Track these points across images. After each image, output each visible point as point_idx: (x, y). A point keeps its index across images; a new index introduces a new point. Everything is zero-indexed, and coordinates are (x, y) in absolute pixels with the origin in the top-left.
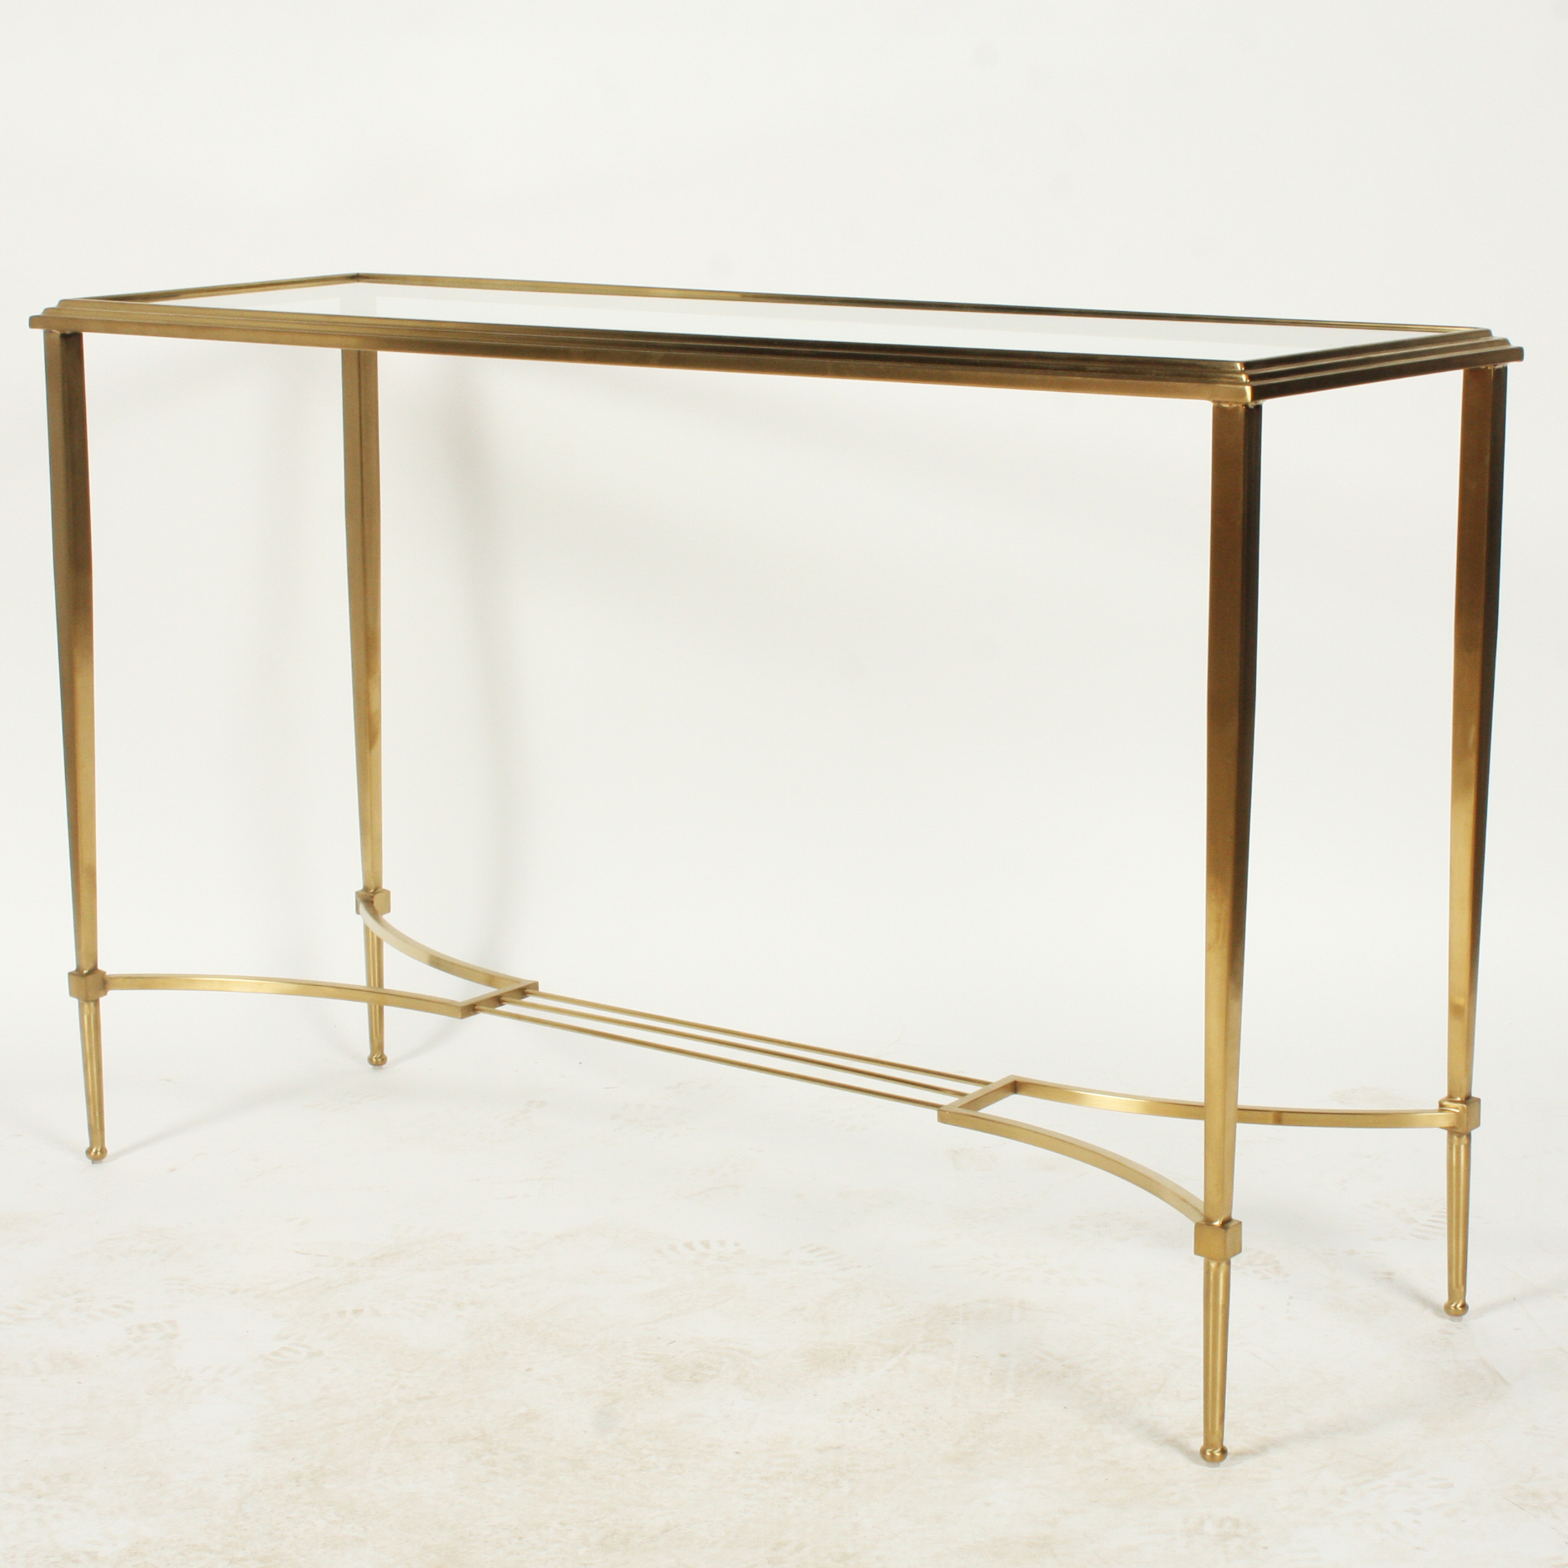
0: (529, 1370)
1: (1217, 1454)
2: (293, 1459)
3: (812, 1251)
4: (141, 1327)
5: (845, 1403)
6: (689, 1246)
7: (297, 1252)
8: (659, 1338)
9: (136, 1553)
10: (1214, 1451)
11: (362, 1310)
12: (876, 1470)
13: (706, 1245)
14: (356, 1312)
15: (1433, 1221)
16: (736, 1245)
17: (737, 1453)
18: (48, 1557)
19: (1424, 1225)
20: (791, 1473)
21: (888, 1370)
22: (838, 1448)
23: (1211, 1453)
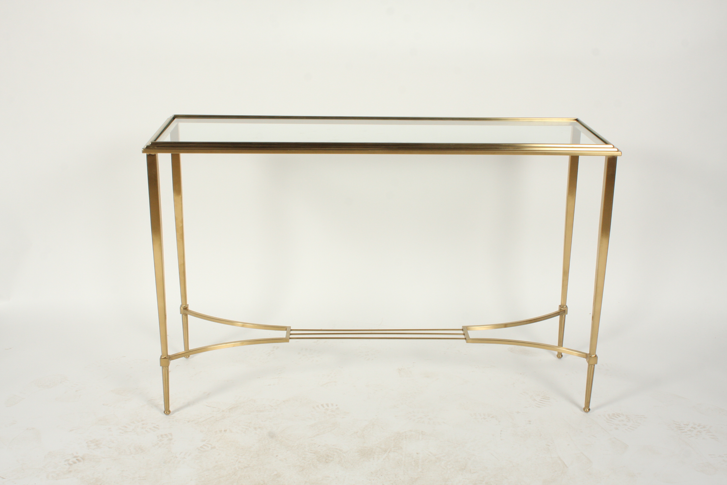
1: (587, 410)
6: (323, 405)
7: (207, 406)
8: (315, 444)
10: (587, 408)
13: (327, 405)
14: (225, 431)
15: (541, 400)
16: (337, 405)
19: (539, 402)
21: (384, 459)
23: (586, 410)
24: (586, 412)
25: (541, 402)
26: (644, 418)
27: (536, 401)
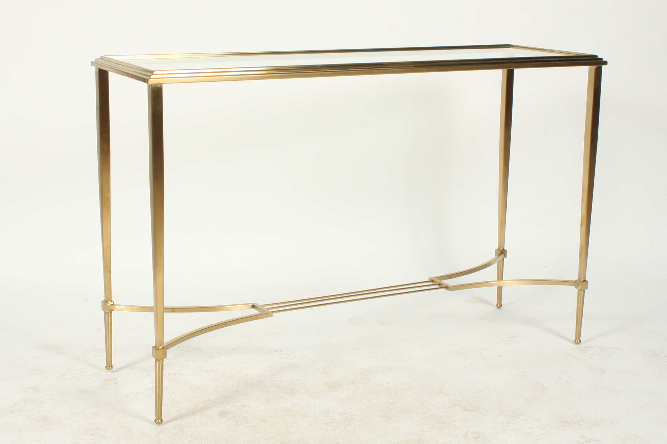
4: (106, 380)
5: (343, 400)
6: (276, 351)
8: (276, 380)
11: (176, 373)
12: (360, 420)
13: (281, 350)
14: (174, 374)
16: (291, 350)
17: (314, 416)
20: (333, 422)
21: (353, 389)
22: (345, 413)
25: (508, 340)
26: (618, 348)
27: (503, 339)
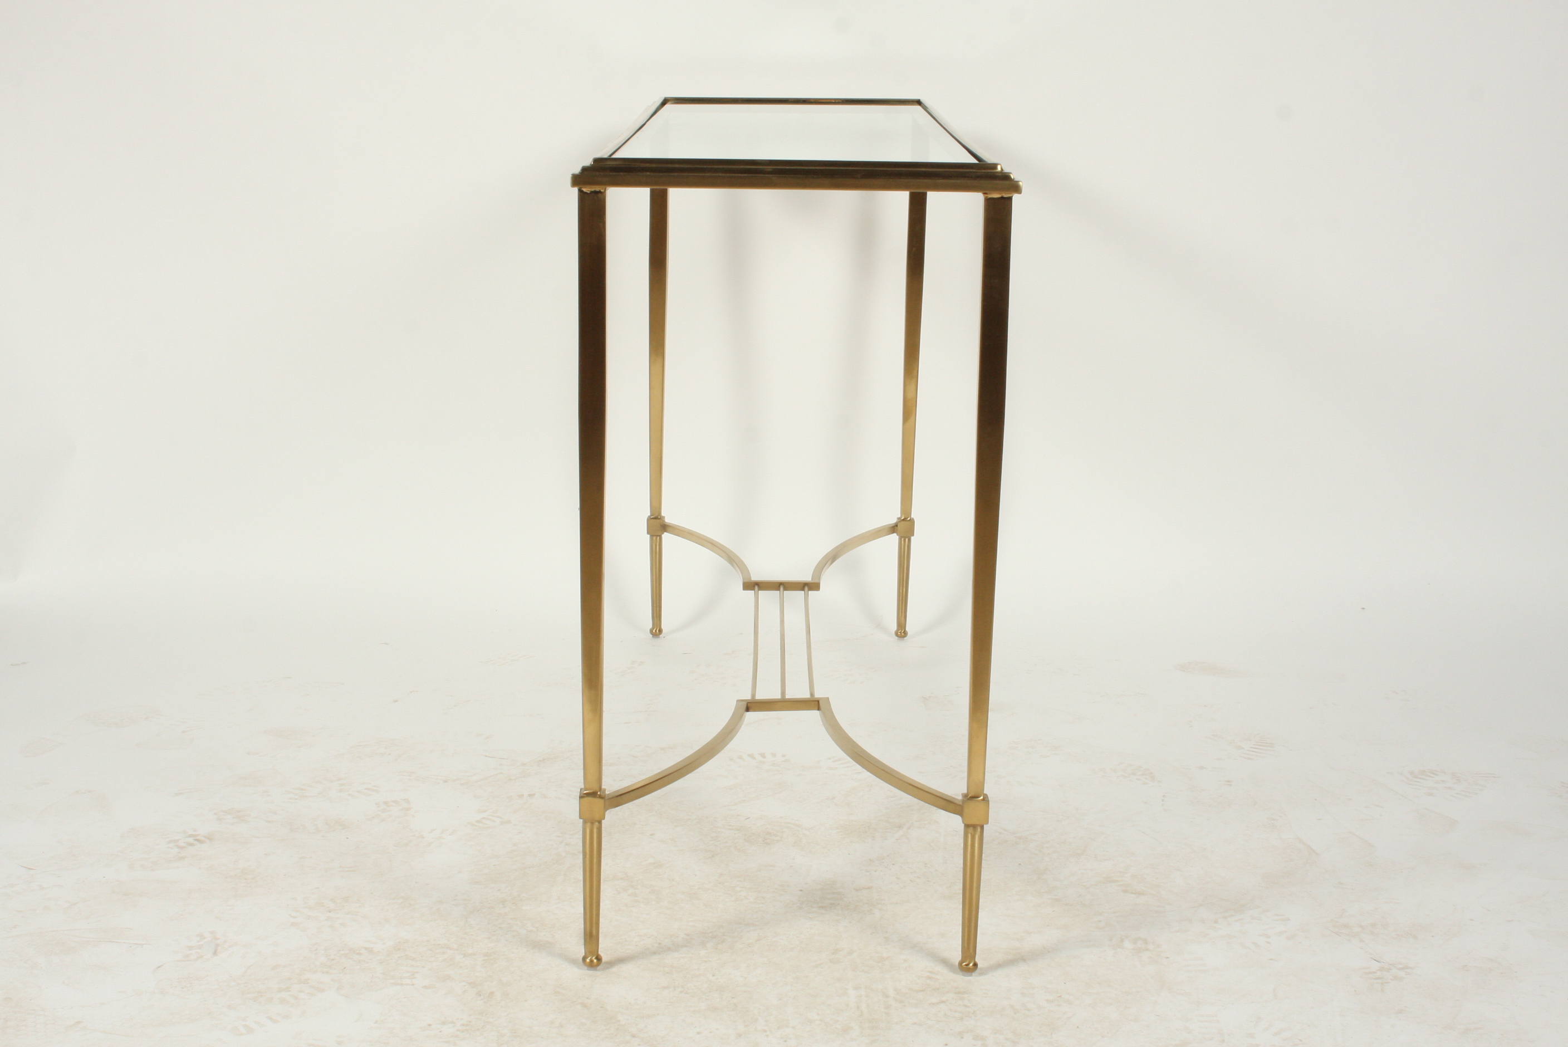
0: (652, 835)
2: (499, 890)
3: (834, 761)
4: (386, 803)
5: (870, 860)
6: (751, 756)
7: (486, 756)
8: (739, 815)
9: (399, 949)
11: (534, 794)
12: (897, 903)
13: (763, 755)
14: (531, 796)
16: (784, 756)
17: (801, 890)
18: (340, 951)
20: (838, 904)
21: (897, 839)
22: (869, 888)
24: (591, 966)
26: (1494, 776)
